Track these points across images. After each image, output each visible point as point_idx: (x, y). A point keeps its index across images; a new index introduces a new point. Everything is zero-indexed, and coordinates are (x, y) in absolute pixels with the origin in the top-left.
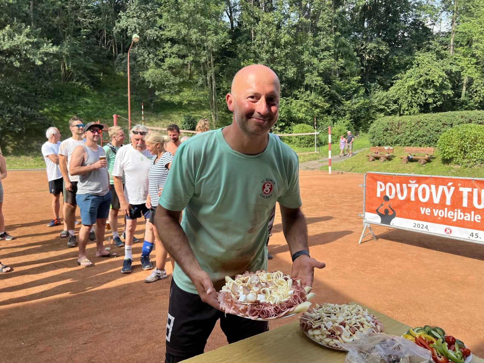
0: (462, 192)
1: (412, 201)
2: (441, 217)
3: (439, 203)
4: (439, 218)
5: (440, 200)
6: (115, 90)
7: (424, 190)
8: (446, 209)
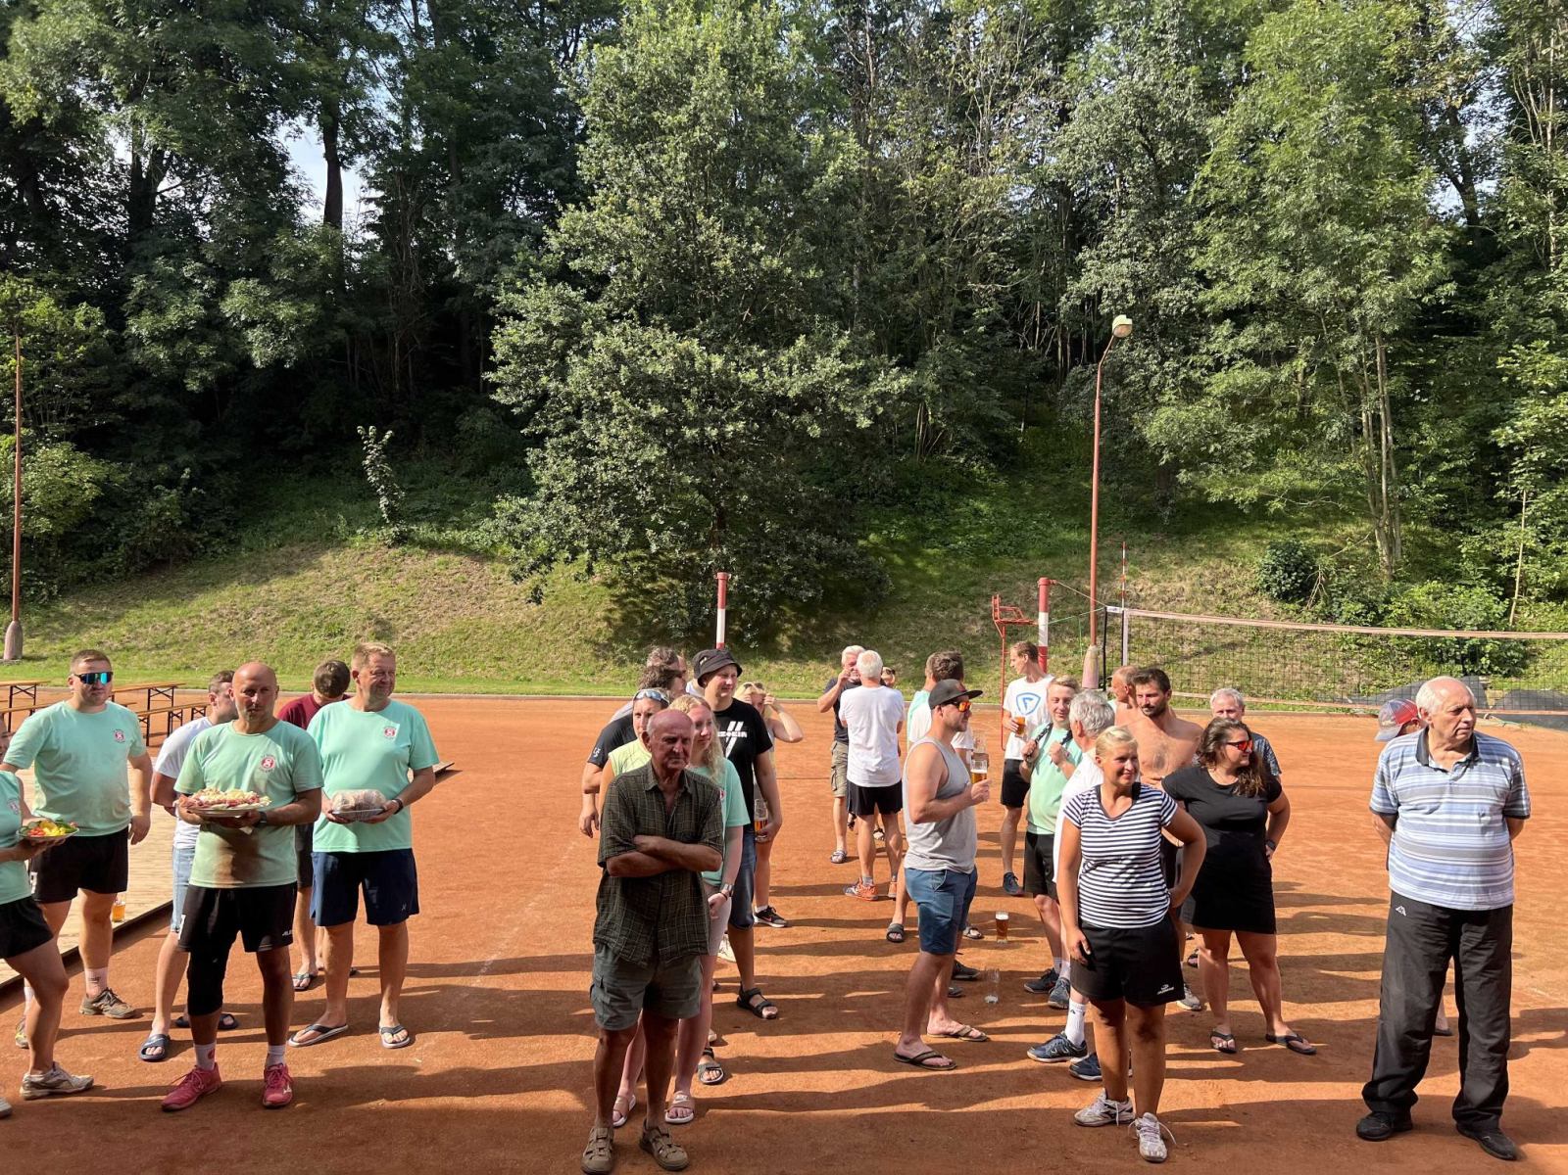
6: (1056, 471)
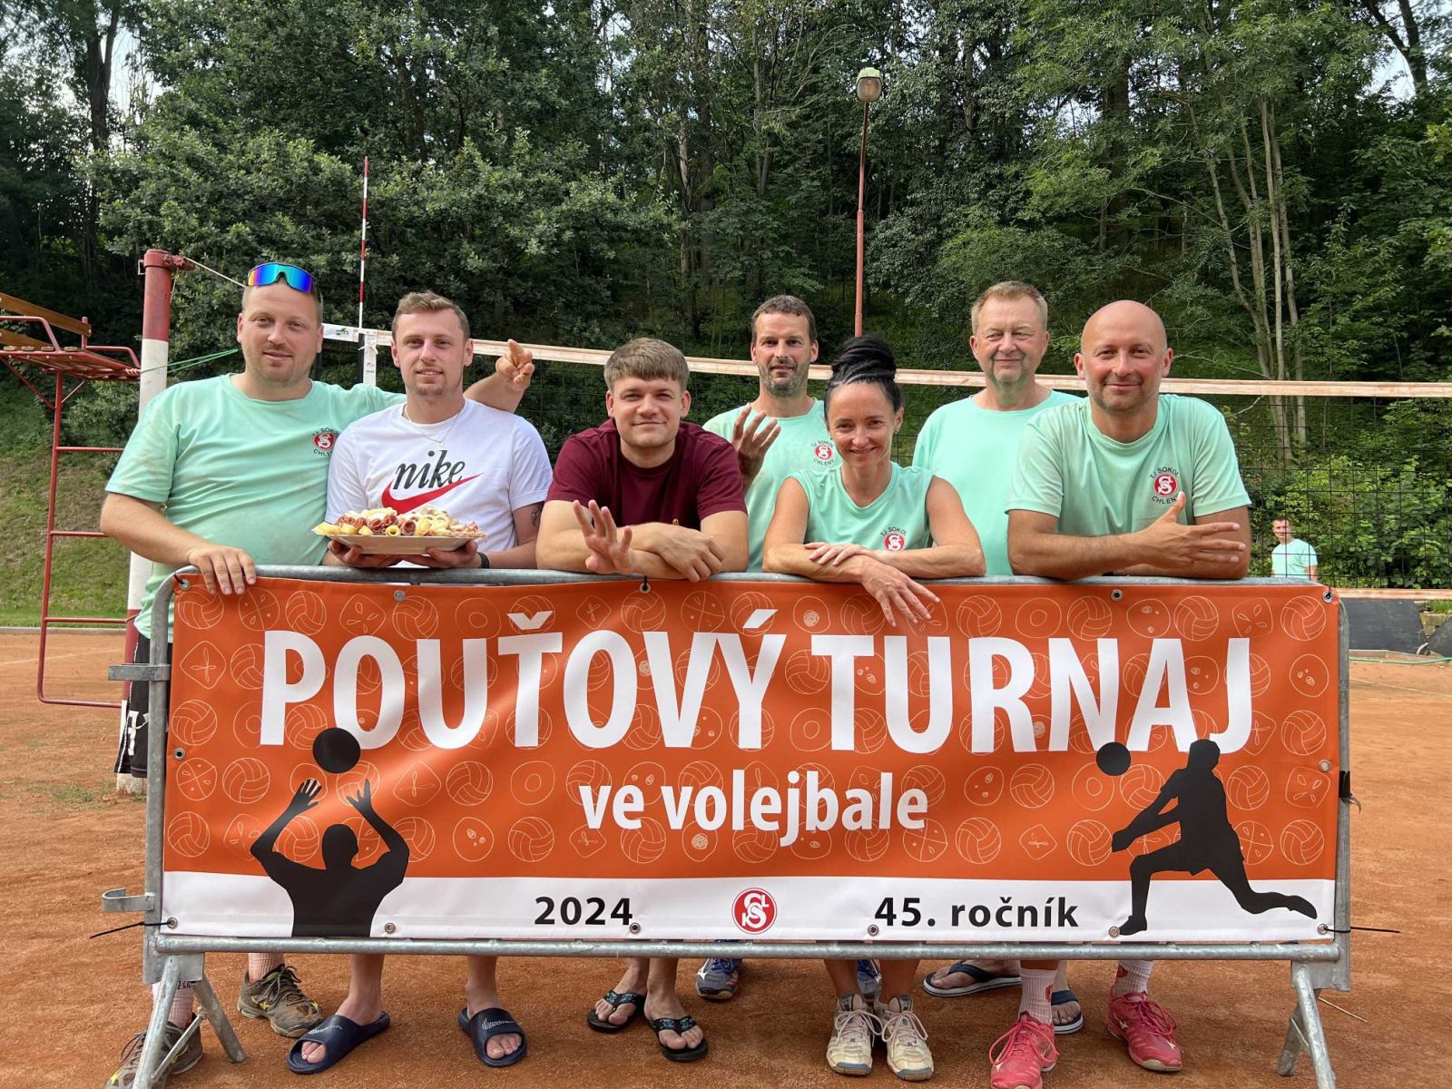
0: (824, 665)
1: (525, 752)
2: (710, 834)
3: (696, 740)
4: (699, 842)
5: (700, 722)
7: (601, 667)
8: (739, 776)
